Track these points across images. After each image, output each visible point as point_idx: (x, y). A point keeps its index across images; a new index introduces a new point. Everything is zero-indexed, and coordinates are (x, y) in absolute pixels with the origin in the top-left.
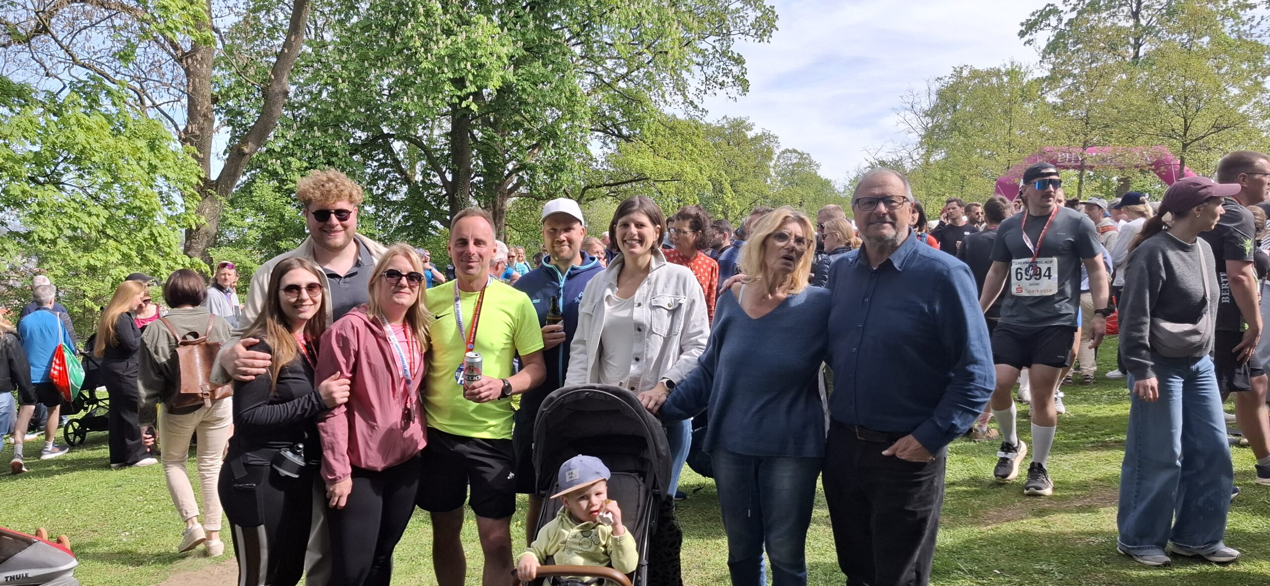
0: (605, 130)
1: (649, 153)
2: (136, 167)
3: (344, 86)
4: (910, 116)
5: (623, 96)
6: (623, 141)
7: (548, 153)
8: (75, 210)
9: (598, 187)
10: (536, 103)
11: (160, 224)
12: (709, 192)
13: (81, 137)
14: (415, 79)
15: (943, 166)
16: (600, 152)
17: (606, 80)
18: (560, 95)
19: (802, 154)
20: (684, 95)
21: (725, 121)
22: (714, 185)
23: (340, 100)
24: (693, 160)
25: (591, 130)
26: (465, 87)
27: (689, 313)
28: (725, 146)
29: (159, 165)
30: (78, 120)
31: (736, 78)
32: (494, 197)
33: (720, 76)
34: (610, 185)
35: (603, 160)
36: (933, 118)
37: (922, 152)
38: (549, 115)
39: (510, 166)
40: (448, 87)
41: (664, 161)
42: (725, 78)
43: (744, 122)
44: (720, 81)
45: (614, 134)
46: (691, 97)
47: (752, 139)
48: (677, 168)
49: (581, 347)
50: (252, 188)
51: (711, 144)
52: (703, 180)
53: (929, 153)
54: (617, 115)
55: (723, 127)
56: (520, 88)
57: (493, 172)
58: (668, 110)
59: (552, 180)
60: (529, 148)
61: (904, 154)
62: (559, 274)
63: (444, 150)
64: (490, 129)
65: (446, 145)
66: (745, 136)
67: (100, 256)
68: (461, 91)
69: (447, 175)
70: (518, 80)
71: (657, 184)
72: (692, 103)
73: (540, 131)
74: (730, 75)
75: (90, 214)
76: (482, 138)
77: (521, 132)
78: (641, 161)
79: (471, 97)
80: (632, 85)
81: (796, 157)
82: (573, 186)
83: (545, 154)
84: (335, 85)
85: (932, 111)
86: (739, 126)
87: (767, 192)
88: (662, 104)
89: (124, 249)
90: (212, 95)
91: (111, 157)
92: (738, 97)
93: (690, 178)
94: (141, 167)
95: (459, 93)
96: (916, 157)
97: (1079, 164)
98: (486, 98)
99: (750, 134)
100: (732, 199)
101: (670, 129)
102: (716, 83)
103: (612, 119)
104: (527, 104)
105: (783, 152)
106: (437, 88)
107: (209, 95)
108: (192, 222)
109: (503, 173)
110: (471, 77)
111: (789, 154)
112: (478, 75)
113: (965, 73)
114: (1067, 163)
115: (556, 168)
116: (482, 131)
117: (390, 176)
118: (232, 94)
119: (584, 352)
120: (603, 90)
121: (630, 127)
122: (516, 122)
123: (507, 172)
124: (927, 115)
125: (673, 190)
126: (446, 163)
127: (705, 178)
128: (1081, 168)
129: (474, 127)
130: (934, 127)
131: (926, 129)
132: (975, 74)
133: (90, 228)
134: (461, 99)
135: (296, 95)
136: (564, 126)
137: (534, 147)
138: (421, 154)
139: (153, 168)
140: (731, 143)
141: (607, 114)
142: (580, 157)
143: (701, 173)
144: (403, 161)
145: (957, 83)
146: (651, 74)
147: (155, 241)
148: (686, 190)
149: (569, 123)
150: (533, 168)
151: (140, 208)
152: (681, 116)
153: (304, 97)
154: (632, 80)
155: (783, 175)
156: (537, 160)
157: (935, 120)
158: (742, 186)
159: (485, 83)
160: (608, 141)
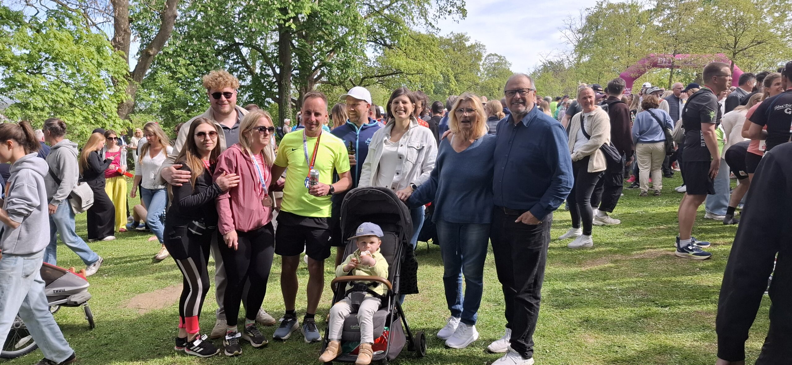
0: (375, 41)
1: (404, 56)
2: (90, 64)
3: (211, 12)
4: (569, 33)
5: (387, 19)
6: (387, 49)
7: (340, 56)
8: (55, 89)
9: (371, 77)
10: (332, 24)
11: (105, 99)
12: (441, 81)
13: (57, 45)
14: (257, 8)
15: (588, 66)
16: (373, 55)
17: (376, 9)
18: (348, 18)
19: (500, 57)
20: (426, 19)
21: (452, 35)
22: (444, 77)
23: (209, 21)
24: (431, 61)
25: (367, 41)
26: (288, 13)
27: (427, 153)
28: (451, 51)
29: (104, 62)
30: (55, 35)
31: (459, 8)
32: (306, 83)
33: (448, 7)
34: (379, 76)
35: (375, 60)
36: (583, 34)
37: (575, 56)
38: (341, 31)
39: (316, 64)
40: (277, 14)
41: (412, 61)
42: (451, 8)
43: (464, 36)
44: (449, 10)
45: (381, 44)
46: (430, 20)
47: (469, 47)
48: (420, 65)
49: (368, 167)
50: (155, 77)
51: (442, 51)
52: (437, 73)
53: (580, 57)
54: (384, 31)
55: (450, 39)
56: (322, 14)
57: (305, 67)
58: (415, 29)
59: (342, 73)
60: (328, 52)
61: (564, 57)
62: (356, 127)
63: (274, 53)
64: (303, 40)
65: (275, 50)
66: (465, 45)
67: (71, 118)
68: (285, 16)
69: (276, 69)
70: (321, 9)
71: (408, 76)
72: (430, 24)
73: (335, 41)
74: (455, 6)
75: (64, 92)
76: (298, 46)
77: (322, 42)
78: (398, 61)
79: (292, 20)
80: (393, 12)
81: (496, 59)
82: (355, 77)
83: (338, 56)
84: (206, 12)
85: (582, 30)
86: (461, 38)
87: (477, 81)
88: (412, 24)
89: (85, 114)
90: (129, 17)
91: (75, 57)
92: (460, 20)
93: (428, 72)
94: (93, 64)
95: (284, 18)
96: (571, 59)
97: (671, 65)
98: (300, 19)
99: (468, 44)
100: (456, 85)
101: (417, 41)
102: (446, 11)
103: (380, 34)
104: (326, 24)
105: (489, 56)
106: (270, 14)
107: (127, 18)
108: (123, 98)
109: (311, 69)
110: (291, 7)
111: (492, 57)
112: (296, 6)
113: (604, 6)
114: (663, 64)
115: (345, 65)
116: (297, 41)
117: (241, 69)
118: (141, 17)
119: (370, 170)
120: (374, 15)
121: (392, 40)
122: (320, 36)
123: (313, 68)
124: (579, 32)
125: (418, 80)
126: (275, 62)
127: (438, 72)
128: (672, 67)
129: (294, 38)
130: (584, 40)
131: (579, 41)
132: (610, 6)
133: (64, 101)
134: (285, 21)
135: (182, 18)
136: (350, 38)
137: (331, 52)
138: (259, 56)
139: (100, 65)
140: (456, 49)
141: (377, 31)
142: (360, 58)
143: (436, 69)
144: (248, 60)
145: (598, 12)
146: (405, 5)
147: (102, 109)
148: (426, 79)
149: (353, 37)
150: (330, 65)
151: (94, 89)
152: (423, 32)
153: (186, 19)
154: (393, 9)
155: (488, 70)
156: (333, 60)
157: (585, 36)
158: (462, 77)
159: (300, 11)
160: (378, 48)
